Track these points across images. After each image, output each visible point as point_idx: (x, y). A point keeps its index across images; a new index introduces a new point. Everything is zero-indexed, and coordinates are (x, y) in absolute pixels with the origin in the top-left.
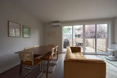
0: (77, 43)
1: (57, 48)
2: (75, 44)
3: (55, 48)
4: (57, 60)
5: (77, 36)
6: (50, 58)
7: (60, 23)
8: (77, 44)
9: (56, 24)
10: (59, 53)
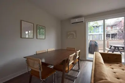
0: (111, 46)
1: (78, 54)
2: (108, 47)
3: (75, 53)
4: (78, 71)
5: (109, 36)
6: (67, 69)
7: (84, 18)
8: (110, 49)
9: (77, 20)
10: (81, 60)
